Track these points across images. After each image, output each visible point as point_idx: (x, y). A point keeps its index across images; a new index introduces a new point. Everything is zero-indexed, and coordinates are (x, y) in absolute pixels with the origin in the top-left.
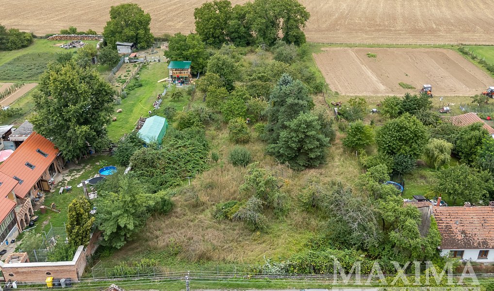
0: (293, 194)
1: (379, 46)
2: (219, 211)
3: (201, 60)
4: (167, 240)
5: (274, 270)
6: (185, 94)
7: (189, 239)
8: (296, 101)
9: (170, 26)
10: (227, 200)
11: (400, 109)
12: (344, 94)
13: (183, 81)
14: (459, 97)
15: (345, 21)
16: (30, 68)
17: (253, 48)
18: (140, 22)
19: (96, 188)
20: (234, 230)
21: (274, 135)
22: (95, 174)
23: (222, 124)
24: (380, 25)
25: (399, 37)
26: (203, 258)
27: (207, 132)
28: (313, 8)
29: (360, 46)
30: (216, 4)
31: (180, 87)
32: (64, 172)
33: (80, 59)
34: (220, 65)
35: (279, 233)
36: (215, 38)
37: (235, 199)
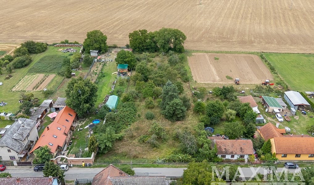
0: (170, 132)
1: (221, 52)
2: (141, 139)
3: (132, 63)
4: (122, 150)
5: (160, 161)
6: (125, 82)
7: (130, 150)
8: (173, 93)
9: (116, 37)
10: (144, 134)
11: (220, 93)
12: (199, 82)
13: (124, 74)
14: (252, 84)
15: (207, 35)
16: (50, 65)
17: (158, 53)
18: (102, 40)
19: (93, 129)
20: (146, 147)
21: (164, 106)
22: (90, 123)
23: (142, 99)
24: (224, 38)
25: (233, 46)
26: (135, 157)
27: (136, 103)
28: (192, 24)
29: (212, 52)
30: (140, 31)
31: (122, 77)
32: (78, 122)
33: (75, 62)
34: (142, 69)
35: (163, 148)
36: (139, 48)
37: (147, 134)
